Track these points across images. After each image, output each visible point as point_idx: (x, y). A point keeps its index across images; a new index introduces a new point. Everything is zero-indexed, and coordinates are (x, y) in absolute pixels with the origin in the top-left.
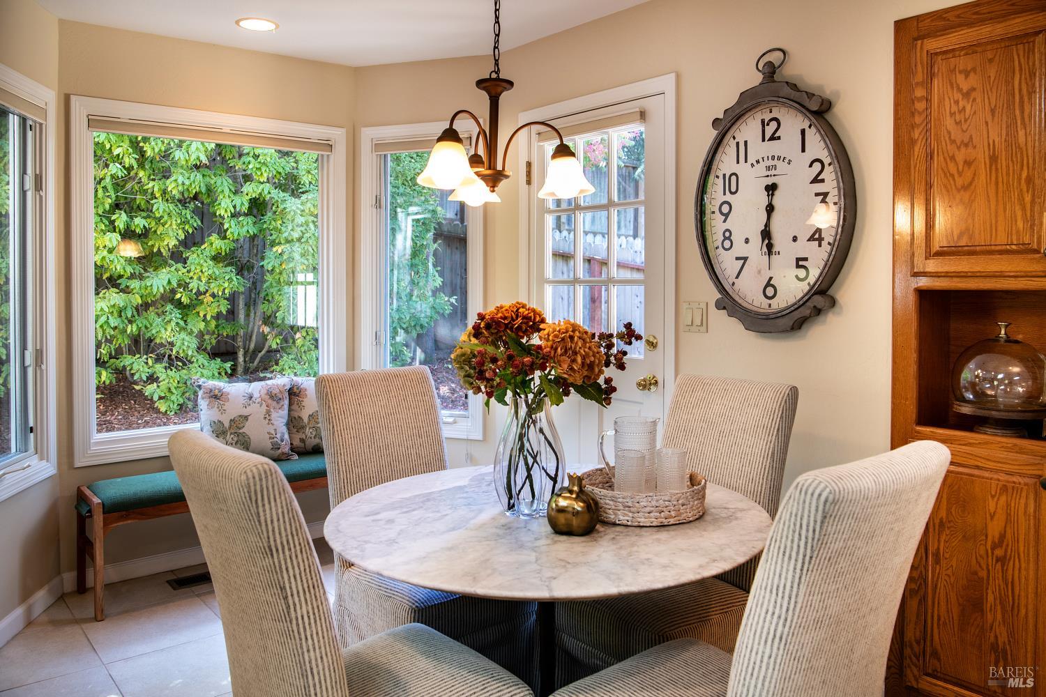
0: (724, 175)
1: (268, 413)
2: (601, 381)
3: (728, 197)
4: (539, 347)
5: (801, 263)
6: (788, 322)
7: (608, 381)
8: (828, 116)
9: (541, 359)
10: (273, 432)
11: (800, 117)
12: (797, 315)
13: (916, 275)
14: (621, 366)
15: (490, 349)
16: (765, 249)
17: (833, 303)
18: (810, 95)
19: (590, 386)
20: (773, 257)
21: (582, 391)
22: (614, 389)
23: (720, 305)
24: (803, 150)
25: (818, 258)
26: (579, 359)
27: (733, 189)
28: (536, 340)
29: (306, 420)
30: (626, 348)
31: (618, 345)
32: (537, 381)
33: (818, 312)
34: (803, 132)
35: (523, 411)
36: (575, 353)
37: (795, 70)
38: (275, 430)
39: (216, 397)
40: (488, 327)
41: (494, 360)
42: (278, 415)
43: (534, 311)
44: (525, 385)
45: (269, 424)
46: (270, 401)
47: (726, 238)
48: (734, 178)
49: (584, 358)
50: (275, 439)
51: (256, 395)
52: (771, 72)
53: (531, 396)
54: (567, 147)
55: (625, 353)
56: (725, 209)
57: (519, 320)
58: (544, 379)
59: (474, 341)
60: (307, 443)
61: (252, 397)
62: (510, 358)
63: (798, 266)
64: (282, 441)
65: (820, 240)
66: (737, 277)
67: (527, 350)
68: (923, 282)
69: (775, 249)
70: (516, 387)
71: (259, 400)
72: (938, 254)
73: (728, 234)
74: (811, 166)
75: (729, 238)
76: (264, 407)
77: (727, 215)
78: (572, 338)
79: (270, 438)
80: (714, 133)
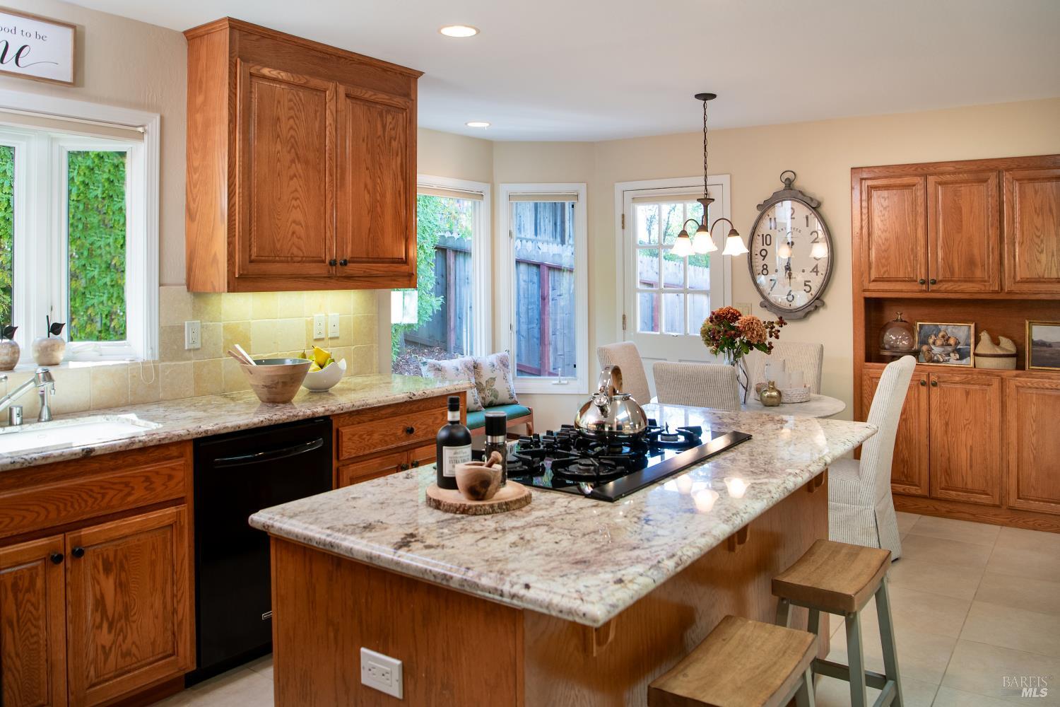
0: (763, 235)
2: (767, 343)
3: (765, 247)
4: (738, 327)
5: (807, 283)
6: (801, 314)
7: (770, 343)
8: (819, 210)
9: (739, 332)
11: (806, 209)
12: (807, 310)
13: (864, 291)
14: (777, 337)
15: (717, 328)
16: (787, 275)
17: (823, 304)
18: (812, 199)
19: (762, 345)
20: (792, 280)
21: (758, 347)
22: (772, 347)
23: (762, 305)
24: (807, 226)
25: (817, 282)
26: (755, 332)
27: (768, 243)
28: (737, 324)
29: (484, 384)
30: (780, 329)
31: (777, 327)
32: (738, 343)
33: (816, 308)
34: (807, 218)
35: (732, 356)
36: (754, 330)
37: (799, 184)
39: (439, 370)
40: (716, 317)
41: (719, 332)
43: (736, 310)
44: (732, 344)
47: (764, 269)
48: (768, 237)
49: (757, 332)
52: (789, 184)
53: (735, 350)
54: (735, 231)
55: (779, 331)
56: (764, 253)
57: (730, 315)
58: (741, 341)
59: (710, 324)
60: (487, 399)
62: (726, 331)
63: (805, 285)
65: (817, 272)
66: (771, 290)
67: (733, 328)
68: (868, 295)
69: (793, 276)
70: (729, 346)
71: (462, 371)
72: (874, 281)
73: (765, 268)
74: (811, 234)
75: (766, 269)
77: (765, 257)
78: (752, 323)
80: (759, 213)
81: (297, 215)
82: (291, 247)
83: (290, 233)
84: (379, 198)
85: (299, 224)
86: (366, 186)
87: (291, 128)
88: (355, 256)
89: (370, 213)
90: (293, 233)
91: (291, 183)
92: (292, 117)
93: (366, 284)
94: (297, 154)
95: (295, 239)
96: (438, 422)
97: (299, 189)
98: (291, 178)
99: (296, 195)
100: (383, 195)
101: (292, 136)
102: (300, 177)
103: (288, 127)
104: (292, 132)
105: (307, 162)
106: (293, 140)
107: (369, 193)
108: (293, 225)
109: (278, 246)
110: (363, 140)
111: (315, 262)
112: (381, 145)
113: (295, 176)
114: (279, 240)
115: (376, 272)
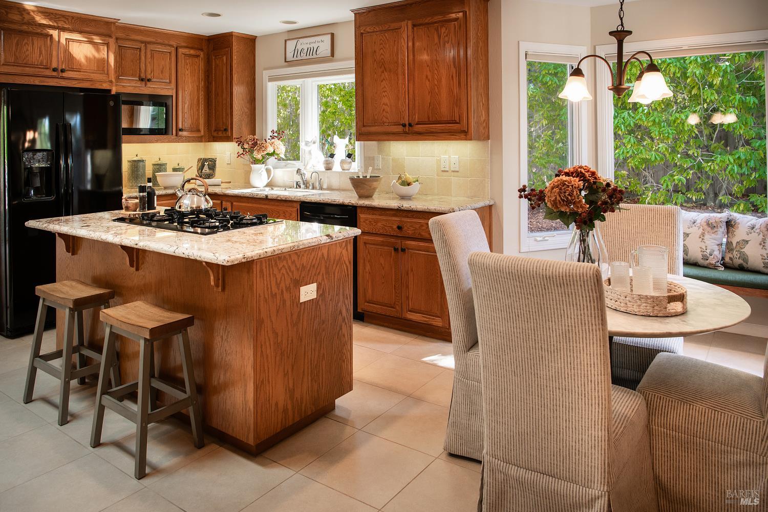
1: (703, 234)
10: (704, 248)
29: (734, 244)
38: (706, 247)
42: (710, 237)
45: (701, 242)
46: (706, 227)
50: (705, 253)
51: (698, 221)
61: (695, 222)
64: (711, 255)
71: (699, 225)
76: (701, 230)
79: (701, 251)
81: (386, 100)
82: (382, 118)
83: (382, 110)
84: (436, 83)
85: (387, 105)
86: (427, 77)
87: (382, 54)
88: (420, 120)
89: (430, 94)
90: (384, 110)
91: (382, 83)
92: (382, 48)
93: (431, 137)
94: (385, 68)
95: (385, 113)
96: (423, 228)
97: (386, 86)
98: (382, 81)
99: (385, 89)
100: (440, 81)
101: (382, 59)
102: (387, 79)
103: (380, 53)
104: (382, 57)
105: (390, 71)
106: (382, 60)
107: (429, 81)
108: (384, 106)
109: (376, 117)
110: (425, 49)
111: (397, 125)
112: (437, 49)
113: (384, 79)
114: (376, 115)
115: (434, 130)
